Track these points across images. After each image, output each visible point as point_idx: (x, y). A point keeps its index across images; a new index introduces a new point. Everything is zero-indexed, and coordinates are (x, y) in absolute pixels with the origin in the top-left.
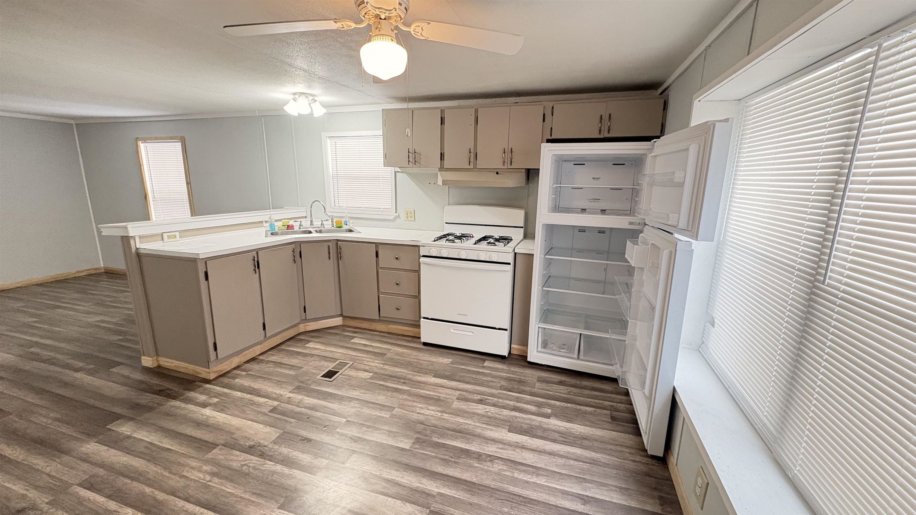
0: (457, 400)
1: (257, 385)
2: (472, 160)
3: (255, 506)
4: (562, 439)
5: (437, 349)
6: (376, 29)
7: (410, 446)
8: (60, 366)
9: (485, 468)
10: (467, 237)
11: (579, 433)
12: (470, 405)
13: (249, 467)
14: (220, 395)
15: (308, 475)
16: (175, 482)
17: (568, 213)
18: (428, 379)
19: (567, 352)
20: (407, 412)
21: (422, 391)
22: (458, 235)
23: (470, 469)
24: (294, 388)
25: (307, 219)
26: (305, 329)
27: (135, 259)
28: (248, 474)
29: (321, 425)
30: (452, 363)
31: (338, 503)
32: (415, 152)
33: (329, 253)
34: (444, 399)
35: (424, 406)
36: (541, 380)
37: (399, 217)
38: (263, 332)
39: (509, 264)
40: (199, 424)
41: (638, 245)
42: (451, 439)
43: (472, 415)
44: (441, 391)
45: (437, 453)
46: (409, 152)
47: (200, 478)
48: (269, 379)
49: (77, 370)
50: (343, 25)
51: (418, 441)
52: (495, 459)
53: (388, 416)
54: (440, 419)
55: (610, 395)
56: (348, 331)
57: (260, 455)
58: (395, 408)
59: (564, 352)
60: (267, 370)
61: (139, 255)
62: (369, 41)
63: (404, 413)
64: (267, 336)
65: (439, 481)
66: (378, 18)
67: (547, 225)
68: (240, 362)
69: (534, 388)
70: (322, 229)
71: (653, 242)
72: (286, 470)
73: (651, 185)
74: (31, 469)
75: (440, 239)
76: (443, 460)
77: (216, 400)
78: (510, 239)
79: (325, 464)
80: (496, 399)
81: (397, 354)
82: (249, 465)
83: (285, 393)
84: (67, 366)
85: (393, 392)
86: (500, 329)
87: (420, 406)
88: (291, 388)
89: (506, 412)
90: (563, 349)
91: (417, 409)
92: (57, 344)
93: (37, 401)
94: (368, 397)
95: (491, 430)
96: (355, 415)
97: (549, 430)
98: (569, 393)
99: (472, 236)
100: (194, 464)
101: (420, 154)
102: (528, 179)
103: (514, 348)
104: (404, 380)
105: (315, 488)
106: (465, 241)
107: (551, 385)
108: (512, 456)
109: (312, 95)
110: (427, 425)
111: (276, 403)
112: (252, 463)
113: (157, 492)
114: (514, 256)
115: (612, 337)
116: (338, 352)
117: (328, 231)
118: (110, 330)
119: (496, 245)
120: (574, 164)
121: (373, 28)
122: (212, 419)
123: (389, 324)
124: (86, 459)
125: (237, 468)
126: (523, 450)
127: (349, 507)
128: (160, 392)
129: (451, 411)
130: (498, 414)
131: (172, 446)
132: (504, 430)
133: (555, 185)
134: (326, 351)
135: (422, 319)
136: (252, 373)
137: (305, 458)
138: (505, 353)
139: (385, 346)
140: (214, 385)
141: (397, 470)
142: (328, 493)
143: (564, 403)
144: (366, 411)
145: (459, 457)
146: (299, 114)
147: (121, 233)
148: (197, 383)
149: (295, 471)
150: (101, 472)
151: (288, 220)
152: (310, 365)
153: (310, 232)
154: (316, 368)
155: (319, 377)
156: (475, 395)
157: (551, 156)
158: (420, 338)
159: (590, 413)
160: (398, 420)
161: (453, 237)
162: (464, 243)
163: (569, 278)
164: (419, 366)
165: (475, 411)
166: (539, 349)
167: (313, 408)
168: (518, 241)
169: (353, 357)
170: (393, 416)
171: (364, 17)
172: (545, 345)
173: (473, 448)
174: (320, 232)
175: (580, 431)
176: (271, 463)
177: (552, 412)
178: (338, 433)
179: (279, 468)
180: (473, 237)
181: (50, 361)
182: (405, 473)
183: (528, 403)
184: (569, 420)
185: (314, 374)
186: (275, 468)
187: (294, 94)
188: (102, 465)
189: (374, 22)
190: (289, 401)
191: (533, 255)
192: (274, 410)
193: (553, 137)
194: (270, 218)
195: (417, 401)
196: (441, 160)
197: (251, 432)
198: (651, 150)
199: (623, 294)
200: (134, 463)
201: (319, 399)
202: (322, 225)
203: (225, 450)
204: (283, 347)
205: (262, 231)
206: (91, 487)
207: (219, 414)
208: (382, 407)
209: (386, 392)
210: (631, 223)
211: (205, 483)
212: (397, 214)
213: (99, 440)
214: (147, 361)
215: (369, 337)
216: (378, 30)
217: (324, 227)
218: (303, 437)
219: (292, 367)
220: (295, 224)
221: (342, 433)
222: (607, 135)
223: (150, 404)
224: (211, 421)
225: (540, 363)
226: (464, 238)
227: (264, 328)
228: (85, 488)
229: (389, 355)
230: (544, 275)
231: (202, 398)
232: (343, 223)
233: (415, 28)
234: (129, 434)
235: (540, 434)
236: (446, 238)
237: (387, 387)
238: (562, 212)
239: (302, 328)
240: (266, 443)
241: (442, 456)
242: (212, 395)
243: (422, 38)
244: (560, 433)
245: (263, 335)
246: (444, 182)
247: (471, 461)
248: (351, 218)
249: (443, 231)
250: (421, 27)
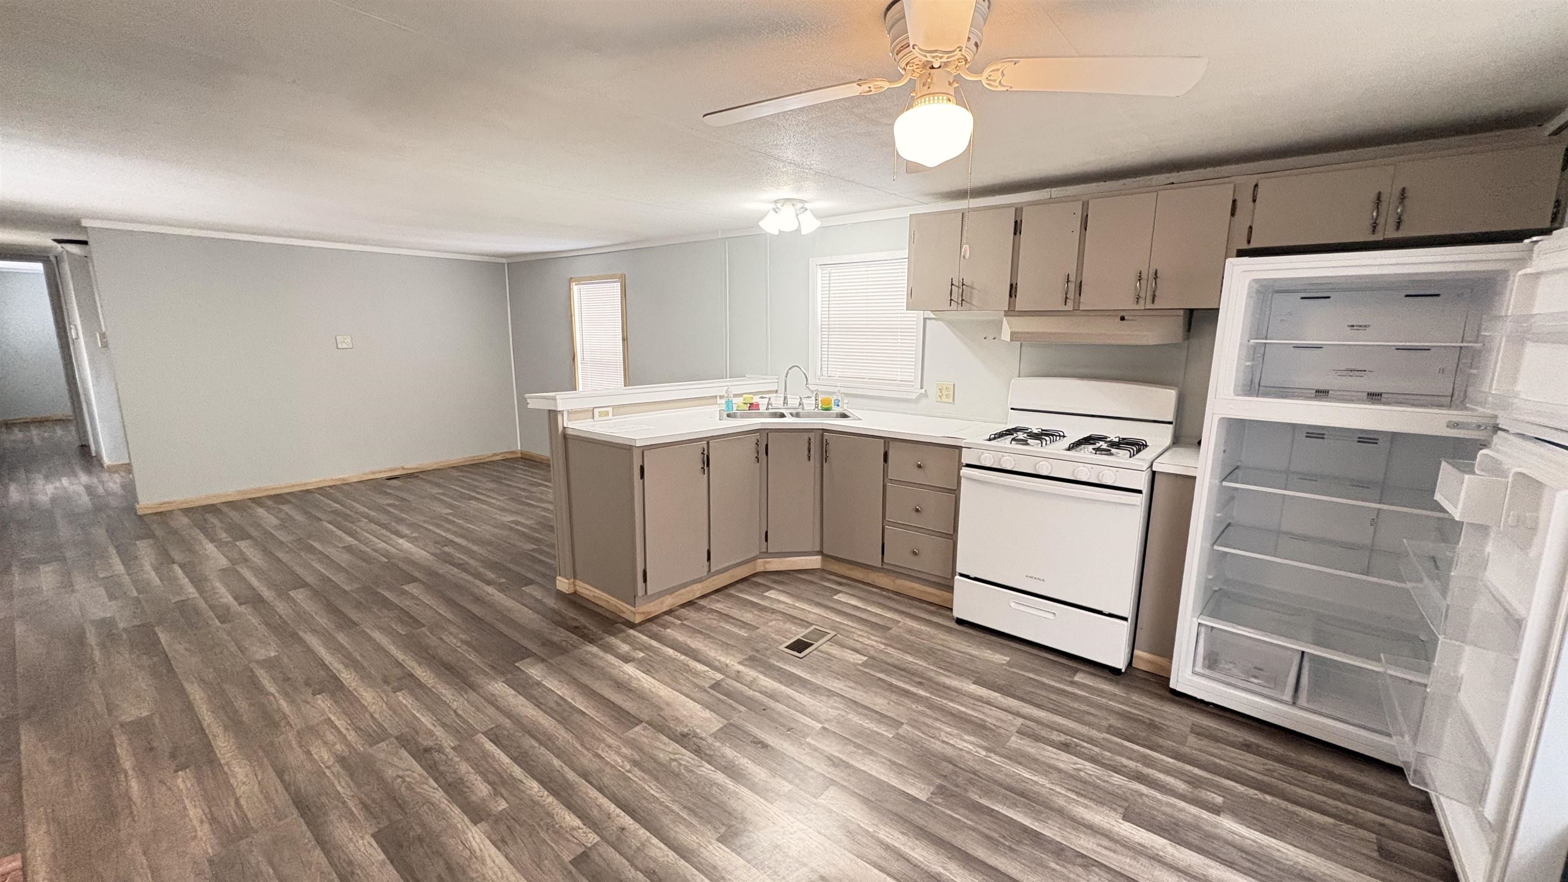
0: (1017, 734)
1: (696, 643)
2: (1071, 295)
3: (687, 827)
4: (1248, 864)
5: (982, 635)
6: (924, 85)
7: (927, 797)
8: (471, 574)
9: (1072, 876)
10: (1053, 435)
11: (1292, 863)
12: (1044, 749)
13: (680, 764)
14: (647, 648)
15: (762, 800)
16: (586, 760)
17: (1283, 397)
18: (965, 685)
19: (1266, 684)
20: (923, 736)
21: (951, 704)
22: (1036, 431)
23: (1040, 869)
24: (745, 657)
25: (778, 395)
26: (766, 568)
27: (560, 440)
28: (677, 775)
29: (783, 725)
30: (1009, 664)
31: (805, 860)
32: (963, 284)
33: (809, 451)
34: (994, 728)
35: (955, 732)
36: (1199, 732)
37: (925, 395)
38: (706, 563)
39: (1140, 492)
40: (621, 686)
41: (1474, 473)
42: (1005, 804)
43: (1048, 769)
44: (986, 711)
45: (976, 823)
46: (952, 284)
47: (618, 764)
48: (710, 637)
49: (489, 583)
50: (870, 87)
51: (941, 791)
52: (1093, 865)
53: (891, 736)
54: (984, 761)
55: (1376, 799)
56: (829, 580)
57: (696, 751)
58: (903, 724)
59: (1259, 685)
60: (708, 622)
61: (565, 436)
62: (910, 106)
63: (919, 736)
64: (712, 571)
65: (980, 874)
66: (928, 68)
67: (1230, 420)
68: (674, 604)
69: (1183, 744)
70: (800, 410)
71: (1519, 470)
72: (730, 784)
73: (1520, 339)
74: (438, 699)
75: (999, 437)
76: (988, 837)
77: (641, 655)
78: (1143, 445)
79: (786, 790)
80: (1097, 750)
81: (910, 631)
82: (680, 761)
83: (732, 662)
84: (478, 576)
85: (901, 695)
86: (1110, 615)
87: (949, 730)
88: (741, 657)
89: (1117, 779)
90: (1255, 677)
91: (942, 733)
92: (470, 545)
93: (449, 615)
94: (859, 695)
95: (1086, 807)
96: (835, 721)
97: (1215, 839)
98: (1269, 772)
99: (1062, 434)
100: (610, 740)
101: (972, 288)
102: (1189, 330)
103: (1141, 658)
104: (923, 680)
105: (772, 825)
106: (1048, 442)
107: (1224, 746)
108: (1130, 869)
109: (802, 201)
110: (960, 768)
111: (719, 676)
112: (684, 760)
113: (566, 769)
114: (1150, 478)
115: (1390, 672)
116: (813, 612)
117: (809, 415)
118: (524, 534)
119: (1112, 454)
120: (1302, 298)
121: (918, 85)
122: (636, 682)
123: (897, 577)
124: (492, 701)
125: (665, 762)
126: (1156, 864)
127: (822, 871)
128: (575, 630)
129: (1004, 751)
130: (1100, 779)
131: (586, 707)
132: (1113, 814)
133: (1253, 341)
134: (795, 608)
135: (957, 577)
136: (690, 624)
137: (758, 773)
138: (1120, 663)
139: (889, 615)
140: (639, 632)
141: (903, 833)
142: (791, 838)
143: (1256, 792)
144: (855, 719)
145: (1019, 842)
146: (780, 231)
147: (546, 406)
148: (619, 625)
149: (743, 788)
150: (507, 723)
151: (751, 396)
152: (770, 626)
153: (782, 416)
154: (778, 632)
155: (782, 647)
156: (1055, 733)
157: (1247, 283)
158: (951, 610)
159: (1322, 828)
160: (909, 746)
161: (1025, 435)
162: (1047, 447)
163: (1279, 532)
164: (948, 660)
165: (1052, 762)
166: (1199, 669)
167: (772, 696)
168: (1160, 450)
169: (837, 625)
170: (898, 737)
171: (904, 69)
172: (1212, 661)
173: (1047, 832)
174: (797, 415)
175: (1296, 859)
176: (709, 767)
177: (1224, 802)
178: (809, 744)
179: (720, 777)
180: (1064, 436)
181: (461, 566)
182: (918, 842)
183: (1168, 771)
184: (1266, 830)
185: (776, 641)
186: (715, 776)
187: (776, 202)
188: (509, 715)
189: (921, 76)
190: (738, 676)
191: (1195, 478)
192: (716, 686)
193: (1253, 245)
194: (727, 392)
195: (943, 720)
196: (1010, 296)
197: (685, 713)
198: (1523, 261)
199: (1426, 580)
200: (543, 722)
201: (781, 682)
202: (800, 404)
203: (650, 732)
204: (732, 591)
205: (714, 410)
206: (496, 741)
207: (644, 675)
208: (882, 717)
209: (887, 694)
210: (1455, 425)
211: (624, 773)
212: (923, 391)
213: (507, 680)
214: (563, 584)
215: (861, 594)
216: (926, 87)
217: (803, 409)
218: (755, 737)
219: (744, 625)
220: (760, 401)
221: (814, 745)
222: (1392, 234)
223: (564, 644)
224: (634, 684)
225: (1199, 697)
226: (1047, 438)
227: (709, 559)
228: (491, 740)
229: (895, 631)
230: (1217, 521)
231: (625, 648)
232: (833, 402)
233: (991, 73)
234: (539, 679)
235: (1197, 842)
236: (1012, 437)
237: (891, 685)
238: (1265, 395)
239: (761, 565)
240: (704, 735)
241: (987, 831)
242: (637, 646)
243: (1000, 89)
244: (1243, 851)
245: (706, 569)
246: (1015, 335)
247: (1044, 856)
248: (847, 395)
249: (1006, 424)
250: (1001, 70)
